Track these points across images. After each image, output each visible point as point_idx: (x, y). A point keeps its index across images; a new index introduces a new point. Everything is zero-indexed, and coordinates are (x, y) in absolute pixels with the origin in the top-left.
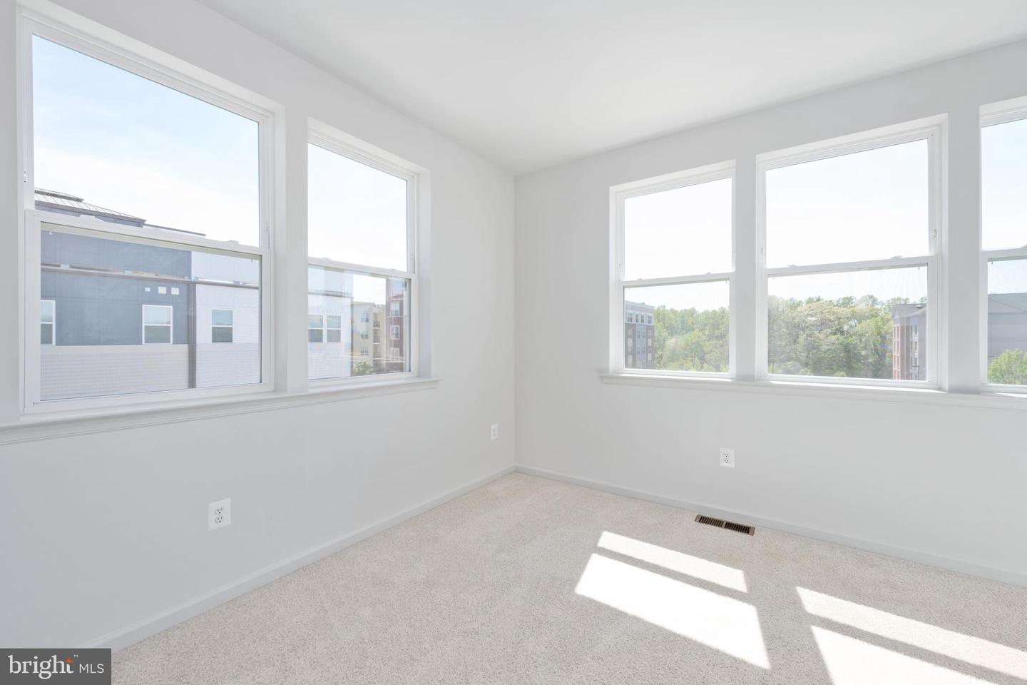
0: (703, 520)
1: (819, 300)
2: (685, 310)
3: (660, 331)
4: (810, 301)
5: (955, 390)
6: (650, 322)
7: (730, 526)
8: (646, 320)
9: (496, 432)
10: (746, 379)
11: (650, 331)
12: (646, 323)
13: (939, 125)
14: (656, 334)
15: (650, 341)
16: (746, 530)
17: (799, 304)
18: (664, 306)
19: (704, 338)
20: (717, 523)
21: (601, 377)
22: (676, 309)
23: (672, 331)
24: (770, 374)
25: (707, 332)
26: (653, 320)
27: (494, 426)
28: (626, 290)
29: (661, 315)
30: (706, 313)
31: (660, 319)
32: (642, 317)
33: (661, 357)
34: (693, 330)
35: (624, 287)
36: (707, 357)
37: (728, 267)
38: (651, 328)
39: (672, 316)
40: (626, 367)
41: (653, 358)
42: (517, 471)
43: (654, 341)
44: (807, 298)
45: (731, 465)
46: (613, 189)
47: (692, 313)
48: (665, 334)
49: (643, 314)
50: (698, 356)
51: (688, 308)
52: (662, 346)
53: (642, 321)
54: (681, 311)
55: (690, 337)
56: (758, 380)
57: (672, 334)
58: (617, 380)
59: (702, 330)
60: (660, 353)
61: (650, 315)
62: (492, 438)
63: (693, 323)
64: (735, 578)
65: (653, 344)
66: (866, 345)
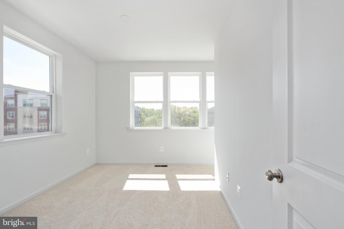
0: (156, 166)
1: (186, 107)
2: (151, 109)
3: (143, 115)
4: (184, 108)
5: (203, 128)
6: (140, 112)
7: (162, 166)
8: (138, 112)
9: (89, 152)
10: (166, 128)
11: (140, 116)
12: (138, 113)
13: (200, 74)
14: (142, 117)
15: (140, 119)
16: (166, 166)
17: (181, 108)
18: (144, 107)
19: (156, 118)
20: (159, 166)
21: (127, 130)
22: (148, 108)
23: (147, 116)
24: (171, 127)
25: (157, 116)
26: (141, 112)
27: (88, 149)
28: (135, 104)
29: (143, 110)
30: (157, 110)
31: (143, 111)
32: (137, 111)
33: (143, 124)
34: (153, 115)
35: (134, 103)
36: (157, 124)
37: (162, 99)
38: (140, 115)
39: (147, 111)
40: (135, 127)
41: (141, 124)
42: (97, 164)
43: (141, 119)
44: (183, 107)
45: (163, 151)
46: (131, 73)
47: (153, 110)
48: (144, 116)
49: (137, 110)
50: (155, 123)
51: (152, 108)
52: (143, 121)
53: (137, 112)
54: (150, 109)
55: (152, 117)
56: (169, 128)
57: (147, 117)
58: (133, 130)
59: (156, 115)
60: (143, 123)
61: (140, 110)
62: (87, 153)
63: (153, 113)
64: (163, 176)
65: (141, 120)
66: (196, 120)
